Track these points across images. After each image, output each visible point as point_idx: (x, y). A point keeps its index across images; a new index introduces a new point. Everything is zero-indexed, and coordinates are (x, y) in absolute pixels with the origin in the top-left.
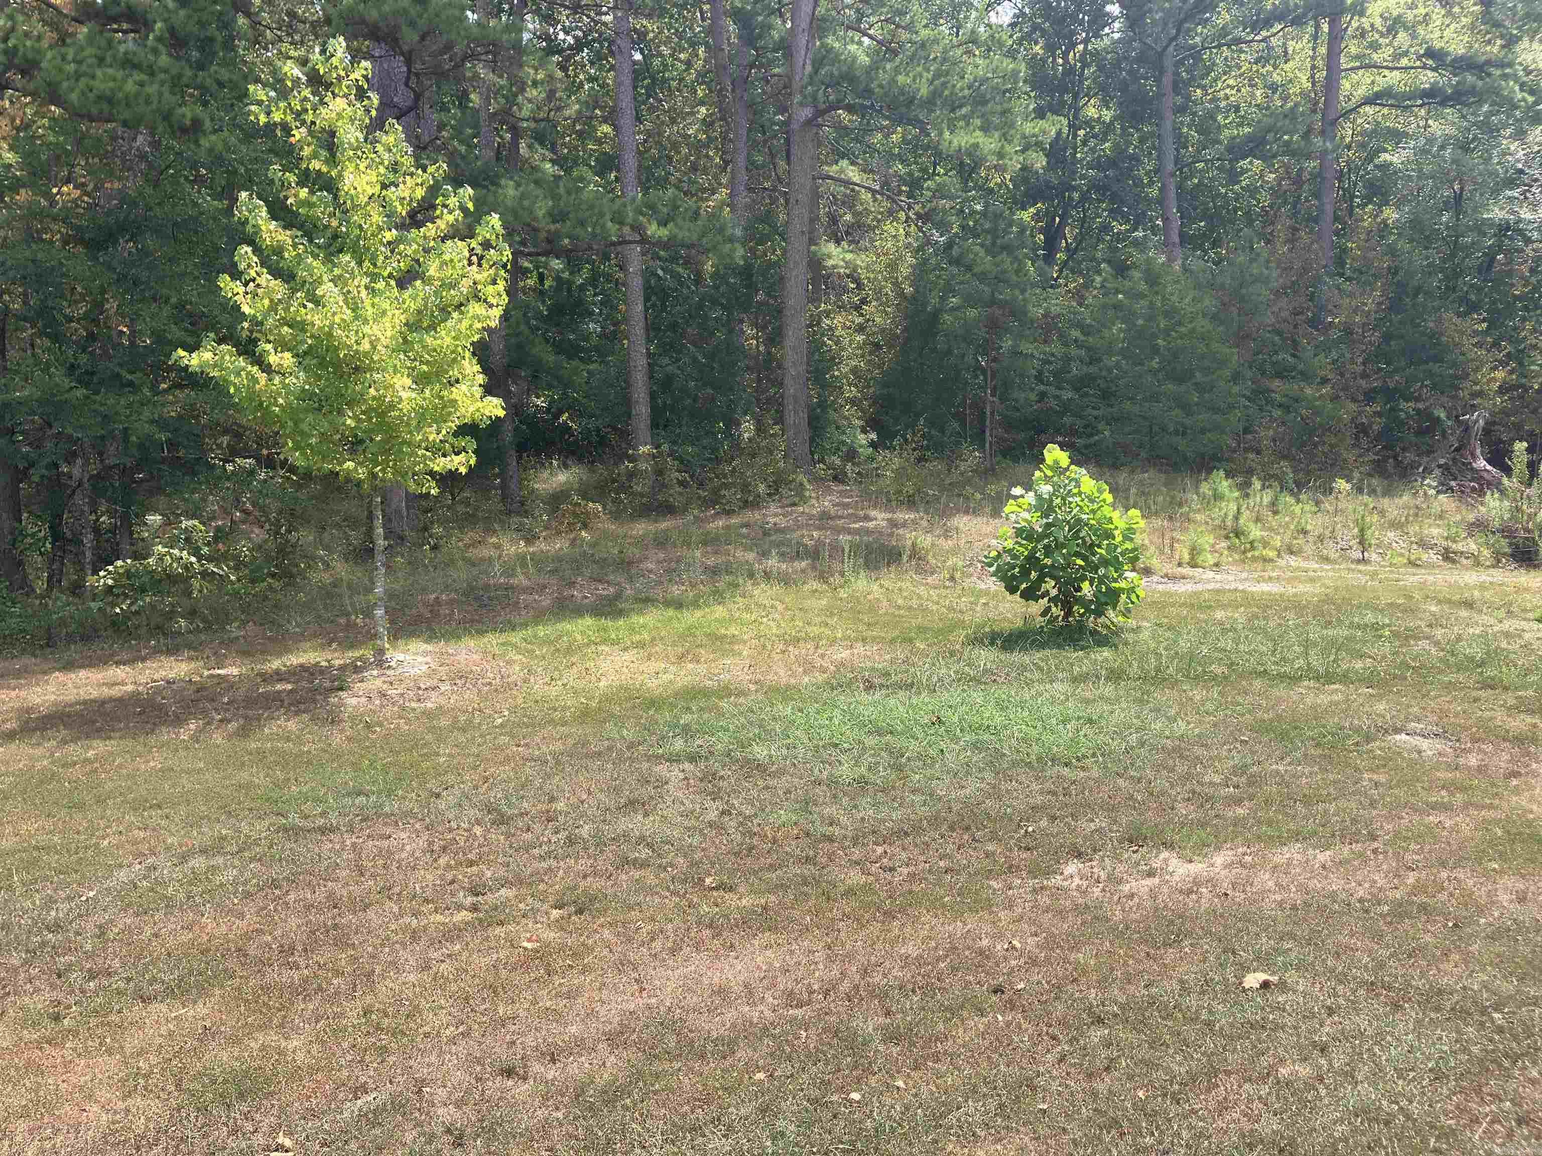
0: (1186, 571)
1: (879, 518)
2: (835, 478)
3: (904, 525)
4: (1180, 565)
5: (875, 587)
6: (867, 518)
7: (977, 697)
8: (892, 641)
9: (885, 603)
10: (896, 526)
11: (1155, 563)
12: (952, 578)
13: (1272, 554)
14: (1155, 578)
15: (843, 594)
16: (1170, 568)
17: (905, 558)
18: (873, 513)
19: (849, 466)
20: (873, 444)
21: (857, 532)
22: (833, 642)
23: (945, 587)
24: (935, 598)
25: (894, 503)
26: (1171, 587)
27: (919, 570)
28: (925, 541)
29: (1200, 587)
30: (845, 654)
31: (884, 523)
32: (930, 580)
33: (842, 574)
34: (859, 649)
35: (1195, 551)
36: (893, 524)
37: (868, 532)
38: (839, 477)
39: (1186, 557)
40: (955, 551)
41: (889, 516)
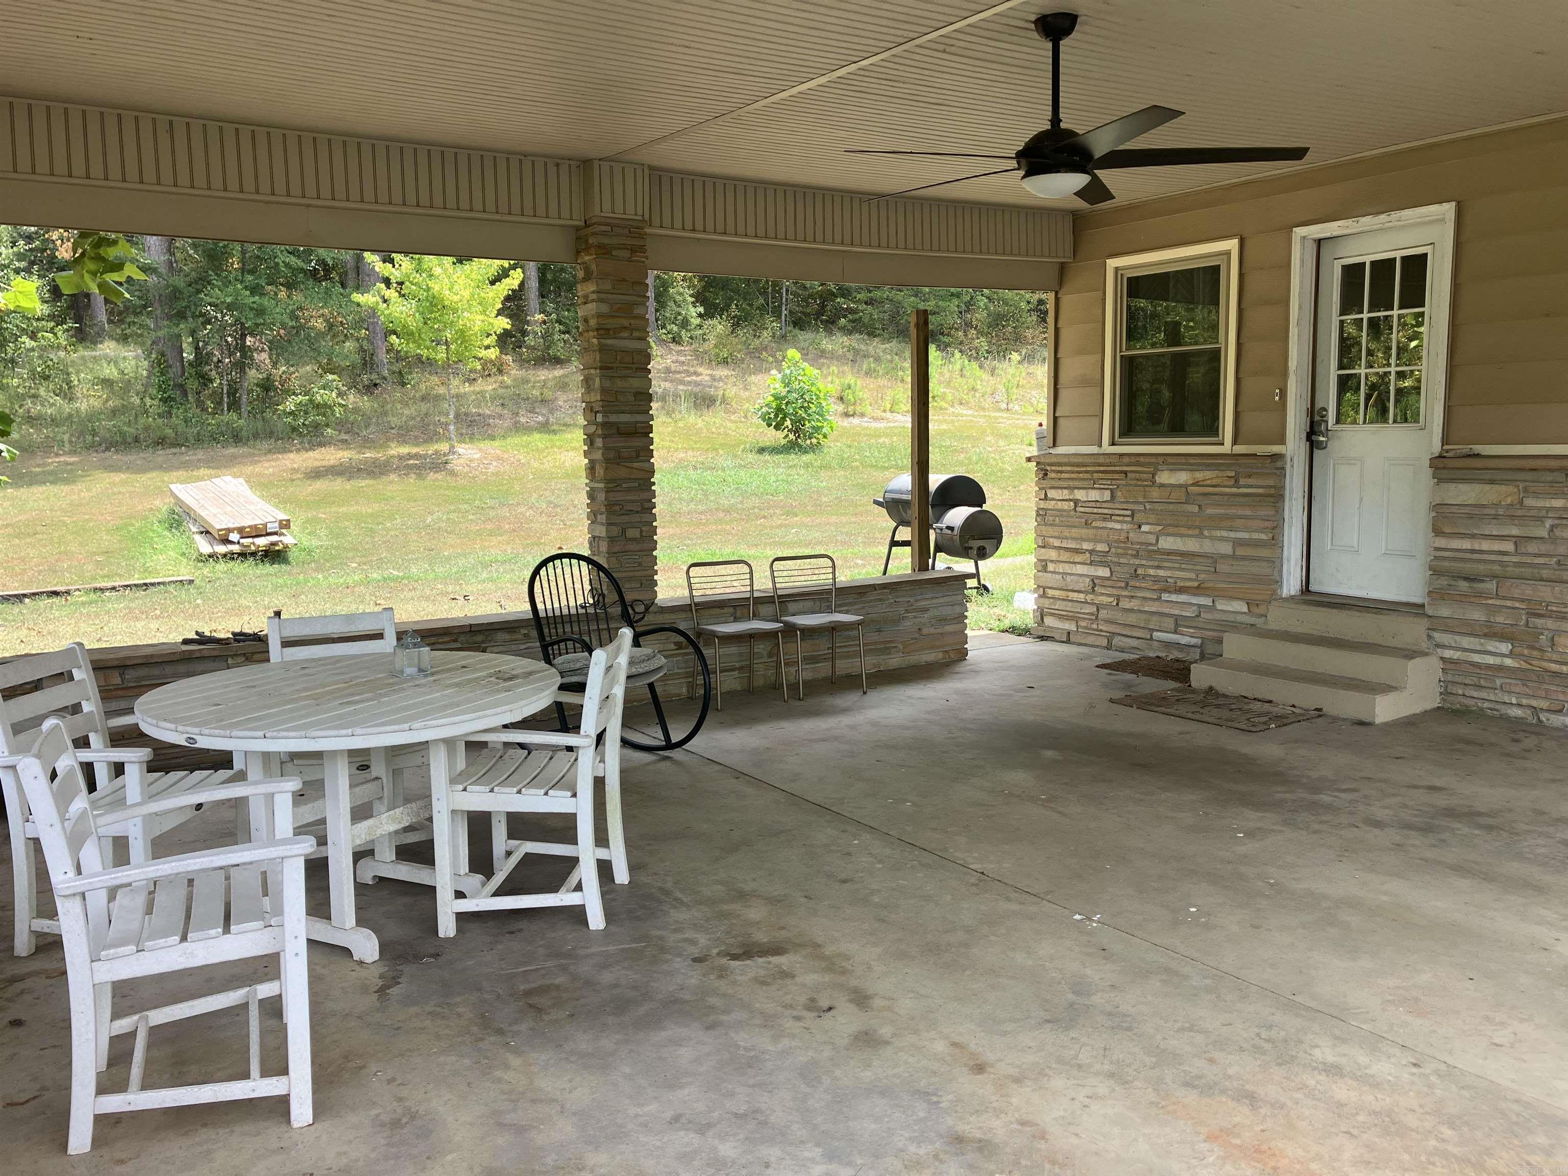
0: (888, 415)
1: (705, 373)
2: (674, 340)
3: (720, 379)
4: (884, 411)
5: (700, 421)
6: (696, 374)
7: (742, 473)
8: (707, 450)
9: (705, 431)
10: (714, 380)
11: (868, 409)
12: (746, 417)
13: (946, 405)
14: (866, 419)
15: (681, 424)
16: (879, 413)
17: (718, 403)
18: (700, 370)
19: (683, 332)
20: (700, 315)
21: (689, 383)
22: (677, 450)
23: (741, 422)
24: (734, 428)
25: (714, 363)
26: (874, 425)
27: (727, 411)
28: (731, 392)
29: (892, 425)
30: (682, 455)
31: (707, 378)
32: (732, 418)
33: (680, 412)
34: (690, 453)
35: (894, 403)
36: (714, 379)
37: (697, 384)
38: (676, 340)
39: (889, 406)
40: (748, 400)
41: (709, 372)
